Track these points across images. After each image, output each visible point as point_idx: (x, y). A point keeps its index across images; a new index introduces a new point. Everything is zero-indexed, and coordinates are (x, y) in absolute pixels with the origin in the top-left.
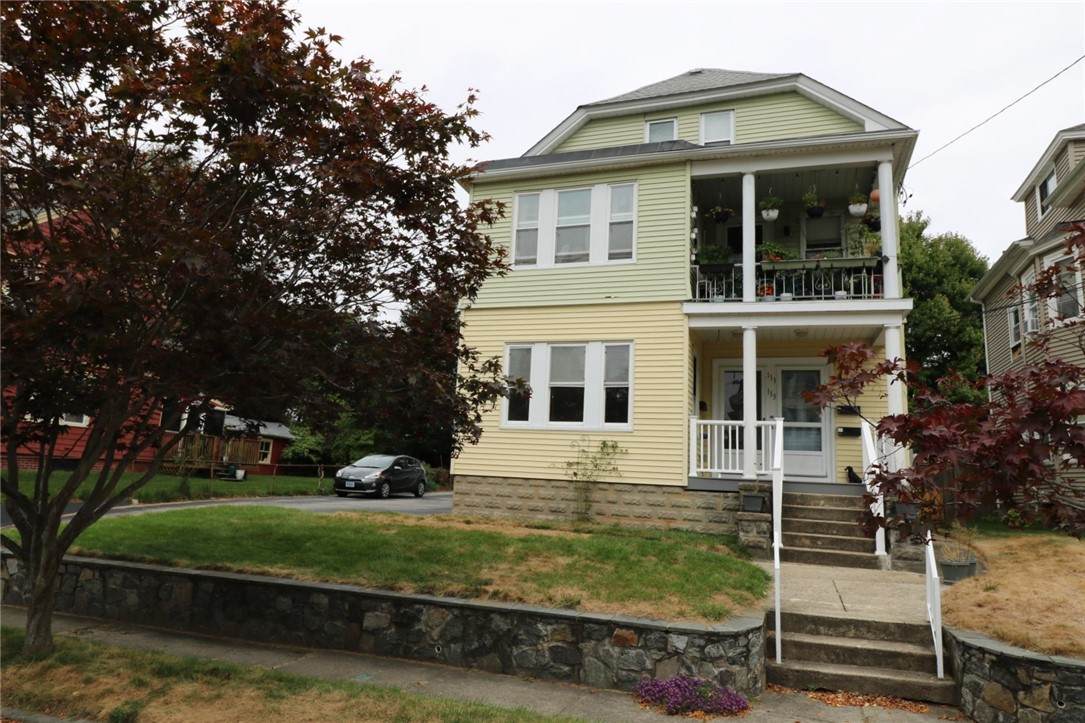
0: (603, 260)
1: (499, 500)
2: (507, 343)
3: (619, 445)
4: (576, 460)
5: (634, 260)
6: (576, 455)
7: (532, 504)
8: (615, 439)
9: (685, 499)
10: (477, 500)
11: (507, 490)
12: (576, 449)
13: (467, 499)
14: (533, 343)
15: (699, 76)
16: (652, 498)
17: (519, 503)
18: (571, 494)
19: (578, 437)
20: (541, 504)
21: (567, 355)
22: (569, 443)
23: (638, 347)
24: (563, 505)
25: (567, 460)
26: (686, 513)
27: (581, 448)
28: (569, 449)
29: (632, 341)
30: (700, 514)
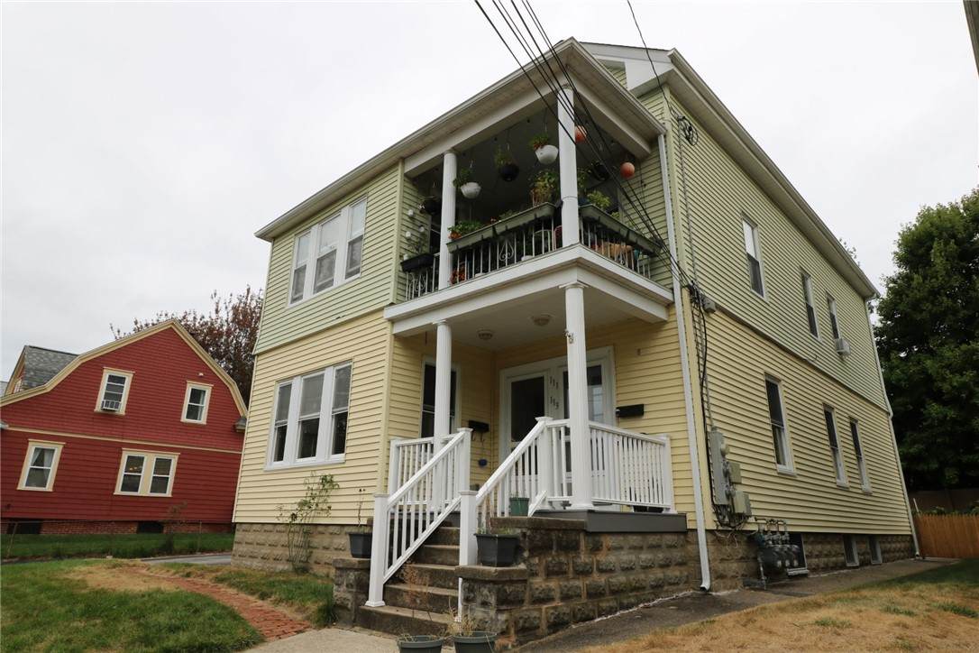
0: (342, 280)
2: (279, 382)
3: (335, 479)
4: (304, 500)
5: (360, 274)
6: (305, 494)
8: (333, 472)
10: (245, 549)
12: (306, 488)
13: (241, 549)
14: (293, 378)
17: (268, 552)
18: (301, 540)
19: (309, 474)
20: (281, 553)
21: (314, 386)
23: (357, 366)
24: (294, 553)
27: (309, 487)
28: (301, 488)
29: (351, 360)
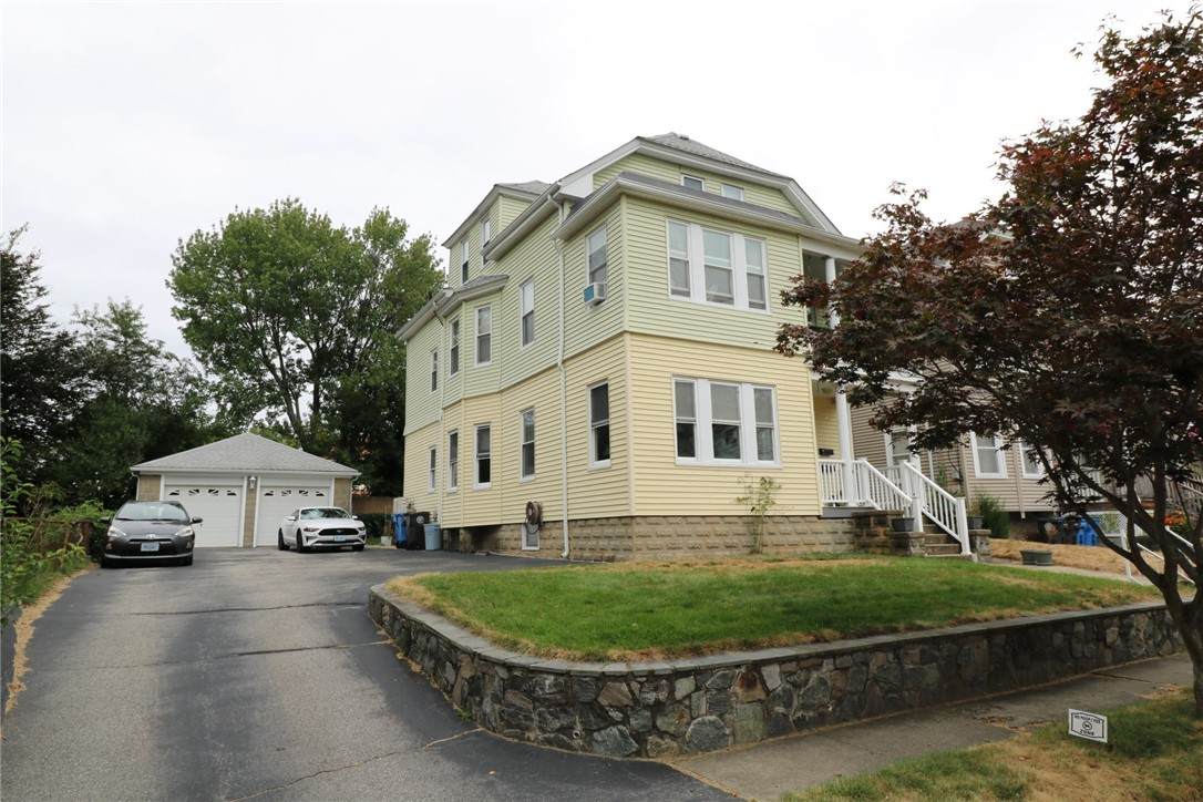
0: (746, 307)
1: (680, 540)
2: (674, 375)
3: (774, 480)
4: (745, 496)
5: (768, 311)
6: (743, 491)
7: (711, 541)
8: (771, 475)
9: (820, 526)
10: (659, 542)
11: (687, 529)
12: (742, 485)
13: (650, 542)
14: (696, 378)
15: (686, 142)
16: (800, 527)
17: (699, 541)
18: (741, 529)
19: (742, 475)
20: (718, 541)
21: (725, 394)
22: (736, 479)
23: (779, 392)
24: (735, 540)
25: (736, 496)
26: (822, 538)
27: (747, 485)
28: (736, 485)
29: (774, 386)
30: (829, 538)
